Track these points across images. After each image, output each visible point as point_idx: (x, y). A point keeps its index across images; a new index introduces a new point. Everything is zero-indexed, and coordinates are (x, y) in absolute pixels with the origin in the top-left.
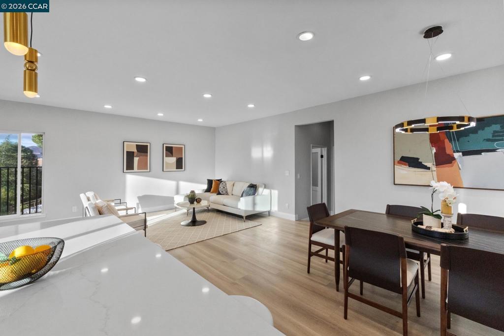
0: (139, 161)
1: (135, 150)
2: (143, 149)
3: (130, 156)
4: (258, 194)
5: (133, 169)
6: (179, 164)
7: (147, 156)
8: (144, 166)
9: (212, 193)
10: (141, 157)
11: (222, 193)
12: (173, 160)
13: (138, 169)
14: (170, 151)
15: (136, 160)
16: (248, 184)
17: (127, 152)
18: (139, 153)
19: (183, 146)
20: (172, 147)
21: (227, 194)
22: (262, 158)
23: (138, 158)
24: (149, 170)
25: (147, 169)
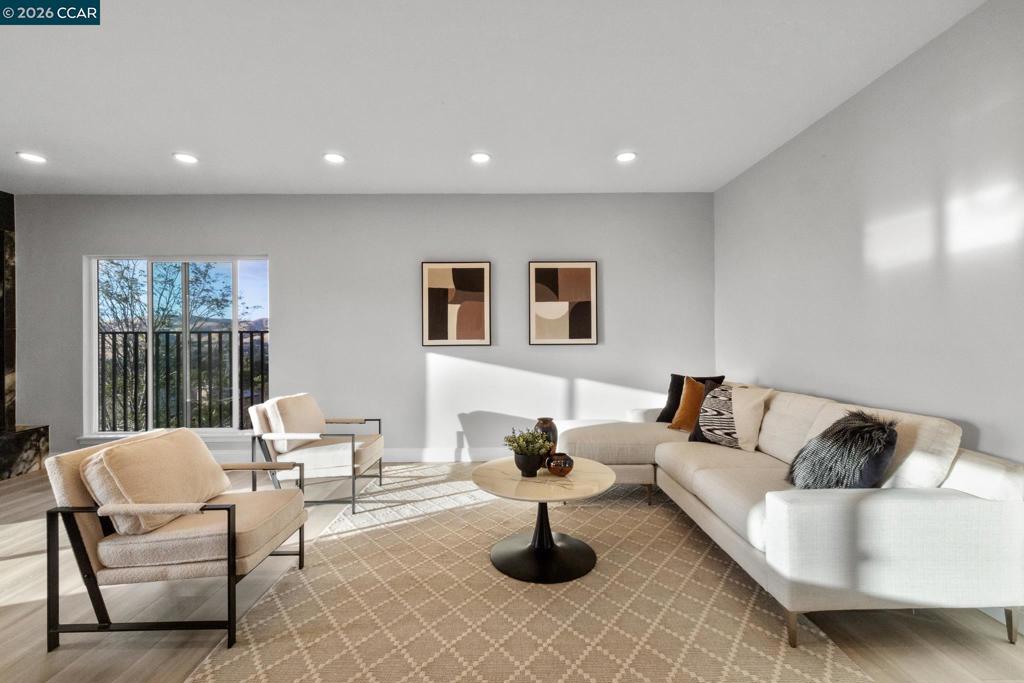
0: (460, 314)
1: (450, 285)
2: (470, 282)
3: (438, 301)
4: (893, 487)
5: (445, 337)
6: (580, 323)
7: (482, 300)
8: (473, 327)
9: (678, 427)
10: (467, 303)
11: (708, 435)
12: (559, 309)
13: (458, 338)
14: (548, 282)
15: (453, 310)
16: (836, 413)
17: (430, 290)
18: (460, 292)
19: (592, 266)
20: (555, 271)
21: (731, 441)
22: (940, 258)
23: (458, 306)
24: (486, 341)
25: (483, 338)
